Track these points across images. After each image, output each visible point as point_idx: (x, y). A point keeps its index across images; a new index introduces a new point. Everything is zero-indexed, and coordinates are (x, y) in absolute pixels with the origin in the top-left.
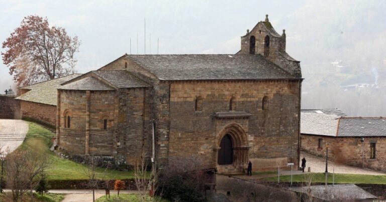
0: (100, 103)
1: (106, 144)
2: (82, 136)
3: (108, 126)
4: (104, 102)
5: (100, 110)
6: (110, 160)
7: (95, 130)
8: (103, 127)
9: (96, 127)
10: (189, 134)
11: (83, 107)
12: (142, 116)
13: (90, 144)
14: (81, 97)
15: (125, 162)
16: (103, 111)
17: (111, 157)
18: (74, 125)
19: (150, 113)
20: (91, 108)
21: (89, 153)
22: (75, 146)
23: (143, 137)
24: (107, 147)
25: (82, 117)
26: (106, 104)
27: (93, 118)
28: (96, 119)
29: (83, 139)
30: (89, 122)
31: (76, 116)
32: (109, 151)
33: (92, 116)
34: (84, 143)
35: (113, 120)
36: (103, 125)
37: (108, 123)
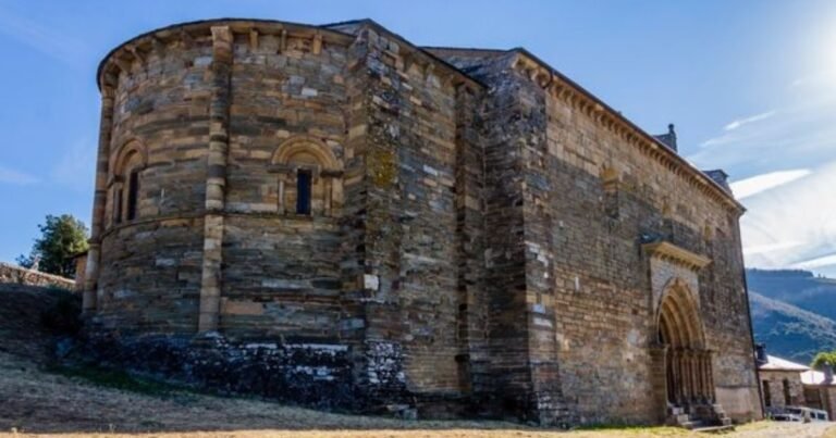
0: (278, 87)
1: (307, 284)
2: (184, 248)
3: (315, 204)
4: (300, 88)
5: (281, 123)
6: (325, 360)
7: (255, 214)
8: (293, 207)
9: (258, 199)
10: (599, 285)
11: (193, 110)
12: (453, 190)
13: (224, 283)
14: (190, 64)
15: (401, 375)
16: (290, 129)
17: (332, 349)
18: (149, 201)
19: (481, 186)
20: (235, 110)
21: (221, 331)
22: (151, 300)
23: (461, 276)
24: (309, 297)
25: (190, 154)
26: (310, 98)
27: (242, 159)
28: (259, 161)
29: (190, 257)
30: (223, 171)
31: (162, 157)
32: (323, 320)
33: (236, 149)
34: (192, 279)
35: (339, 175)
36: (292, 192)
37: (317, 188)
